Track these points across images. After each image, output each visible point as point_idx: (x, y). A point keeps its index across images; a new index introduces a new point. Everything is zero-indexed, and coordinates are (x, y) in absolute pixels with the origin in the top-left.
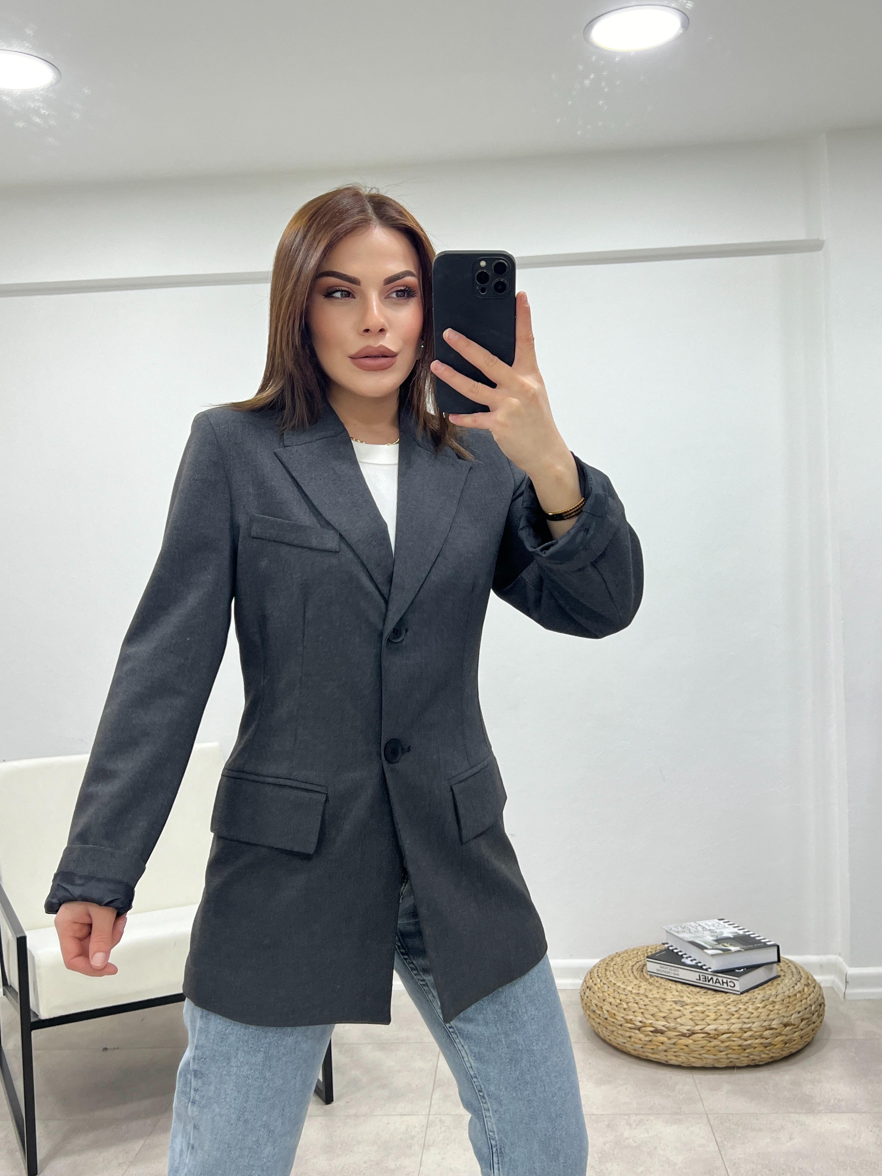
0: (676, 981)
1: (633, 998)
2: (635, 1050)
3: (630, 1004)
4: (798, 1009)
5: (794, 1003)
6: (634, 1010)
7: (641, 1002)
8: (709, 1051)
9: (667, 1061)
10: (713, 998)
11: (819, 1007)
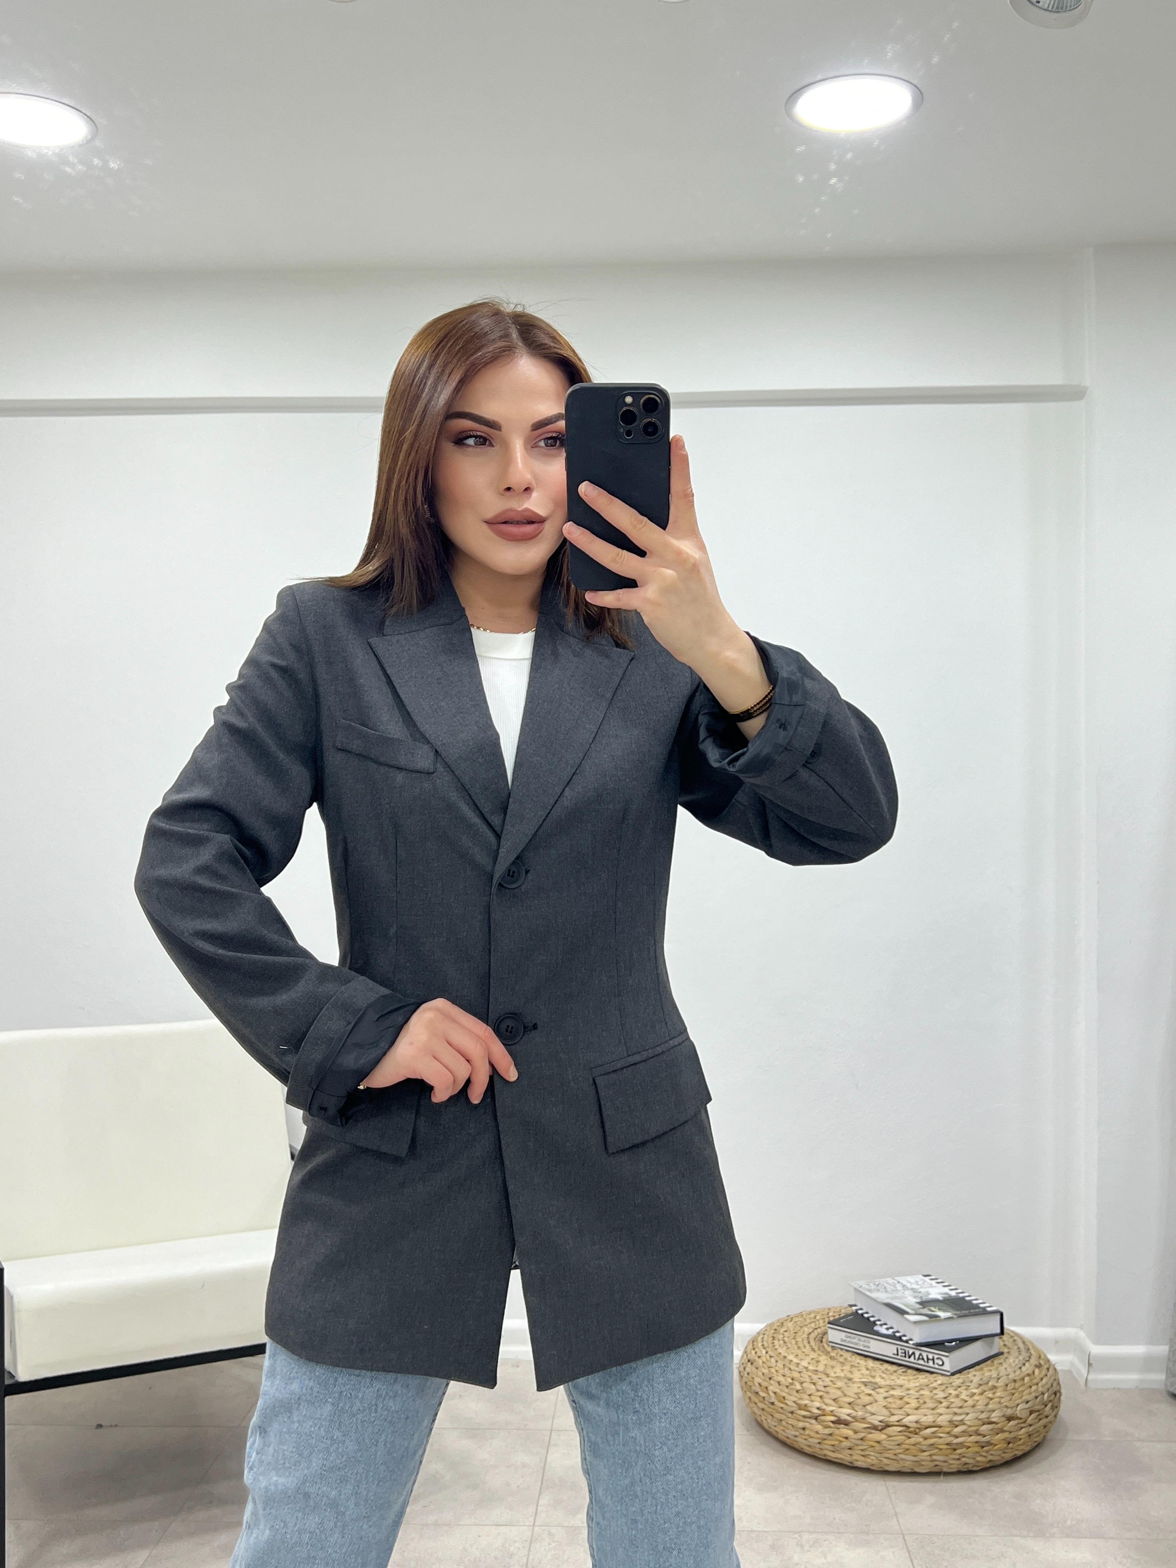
0: (866, 1356)
1: (810, 1376)
2: (809, 1446)
3: (805, 1385)
4: (1026, 1397)
5: (1020, 1389)
6: (809, 1393)
7: (820, 1383)
8: (908, 1449)
9: (851, 1463)
10: (915, 1379)
11: (1053, 1396)
